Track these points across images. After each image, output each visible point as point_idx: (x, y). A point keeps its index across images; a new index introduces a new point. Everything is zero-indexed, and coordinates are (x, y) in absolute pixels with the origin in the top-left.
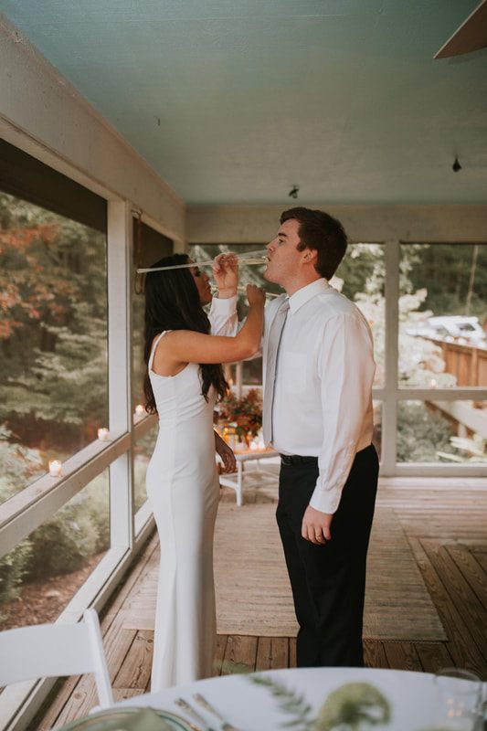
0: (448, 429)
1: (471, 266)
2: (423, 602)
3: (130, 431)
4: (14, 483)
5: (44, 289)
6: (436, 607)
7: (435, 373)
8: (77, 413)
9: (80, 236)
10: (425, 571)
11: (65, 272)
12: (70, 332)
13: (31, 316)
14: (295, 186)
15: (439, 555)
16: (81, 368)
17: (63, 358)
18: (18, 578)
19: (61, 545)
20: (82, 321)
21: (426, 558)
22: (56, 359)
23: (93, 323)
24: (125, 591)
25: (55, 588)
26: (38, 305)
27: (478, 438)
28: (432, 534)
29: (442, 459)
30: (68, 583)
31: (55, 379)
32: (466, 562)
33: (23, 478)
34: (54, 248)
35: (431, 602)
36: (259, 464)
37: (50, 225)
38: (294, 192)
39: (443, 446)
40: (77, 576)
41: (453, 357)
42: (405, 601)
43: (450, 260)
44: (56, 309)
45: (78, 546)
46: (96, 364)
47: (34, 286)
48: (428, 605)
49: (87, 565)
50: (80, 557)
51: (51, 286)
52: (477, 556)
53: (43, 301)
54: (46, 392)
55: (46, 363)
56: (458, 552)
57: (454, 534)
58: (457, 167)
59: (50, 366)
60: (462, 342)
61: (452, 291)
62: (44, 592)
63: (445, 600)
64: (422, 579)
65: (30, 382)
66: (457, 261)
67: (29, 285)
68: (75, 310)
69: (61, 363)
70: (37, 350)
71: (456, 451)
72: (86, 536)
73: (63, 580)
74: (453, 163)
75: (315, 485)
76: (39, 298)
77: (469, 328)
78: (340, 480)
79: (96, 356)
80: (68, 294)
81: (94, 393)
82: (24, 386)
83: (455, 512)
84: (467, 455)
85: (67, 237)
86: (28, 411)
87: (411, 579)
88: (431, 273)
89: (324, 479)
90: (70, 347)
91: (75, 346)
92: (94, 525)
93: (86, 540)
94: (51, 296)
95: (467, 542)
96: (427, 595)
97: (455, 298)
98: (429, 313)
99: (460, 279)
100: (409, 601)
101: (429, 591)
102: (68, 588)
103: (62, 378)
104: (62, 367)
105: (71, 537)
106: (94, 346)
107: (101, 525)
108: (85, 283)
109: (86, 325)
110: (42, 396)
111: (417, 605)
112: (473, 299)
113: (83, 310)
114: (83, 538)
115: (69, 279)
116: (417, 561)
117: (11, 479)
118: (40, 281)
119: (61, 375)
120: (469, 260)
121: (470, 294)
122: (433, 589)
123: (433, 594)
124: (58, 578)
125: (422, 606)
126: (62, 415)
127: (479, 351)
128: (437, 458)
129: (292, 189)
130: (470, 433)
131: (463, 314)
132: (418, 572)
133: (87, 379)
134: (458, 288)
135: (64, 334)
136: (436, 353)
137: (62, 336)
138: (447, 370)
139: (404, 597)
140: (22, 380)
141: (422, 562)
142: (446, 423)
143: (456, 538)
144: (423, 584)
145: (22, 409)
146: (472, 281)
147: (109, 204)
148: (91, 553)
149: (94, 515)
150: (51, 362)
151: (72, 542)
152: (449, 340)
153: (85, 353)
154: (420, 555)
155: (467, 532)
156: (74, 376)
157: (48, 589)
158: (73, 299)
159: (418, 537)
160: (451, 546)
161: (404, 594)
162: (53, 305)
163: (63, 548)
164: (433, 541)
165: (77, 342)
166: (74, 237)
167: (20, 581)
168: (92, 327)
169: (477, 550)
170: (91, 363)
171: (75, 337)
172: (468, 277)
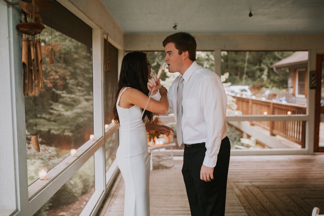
0: (239, 135)
1: (245, 63)
2: (241, 211)
3: (104, 136)
4: (43, 163)
5: (54, 73)
6: (247, 213)
7: (233, 110)
8: (70, 131)
9: (70, 49)
10: (240, 197)
11: (64, 66)
12: (66, 93)
13: (48, 86)
14: (175, 24)
15: (245, 190)
16: (72, 110)
17: (64, 105)
18: (46, 207)
19: (66, 191)
20: (72, 88)
21: (239, 191)
22: (61, 106)
23: (77, 89)
24: (104, 210)
25: (63, 211)
26: (51, 81)
27: (253, 139)
28: (240, 181)
29: (236, 148)
30: (70, 209)
31: (60, 115)
32: (257, 192)
33: (47, 161)
34: (57, 55)
35: (244, 211)
36: (159, 152)
37: (56, 44)
38: (175, 27)
39: (237, 142)
40: (73, 206)
41: (240, 103)
42: (233, 210)
43: (235, 61)
44: (60, 83)
45: (74, 191)
46: (79, 108)
47: (49, 72)
48: (244, 212)
49: (78, 200)
50: (75, 197)
51: (56, 72)
52: (262, 189)
53: (54, 79)
54: (55, 121)
55: (55, 108)
56: (253, 188)
57: (250, 180)
58: (251, 15)
59: (57, 109)
60: (244, 97)
61: (236, 75)
62: (58, 213)
63: (250, 209)
64: (238, 201)
65: (47, 116)
66: (239, 61)
67: (47, 71)
68: (68, 84)
69: (63, 108)
70: (51, 102)
71: (243, 145)
72: (77, 187)
73: (67, 208)
74: (249, 13)
75: (205, 155)
76: (52, 77)
77: (245, 90)
78: (216, 152)
79: (79, 104)
80: (66, 76)
81: (78, 121)
82: (45, 118)
83: (249, 171)
84: (248, 146)
85: (65, 49)
86: (47, 130)
87: (234, 201)
88: (227, 67)
89: (209, 152)
90: (66, 100)
91: (69, 100)
92: (81, 181)
93: (77, 189)
94: (58, 77)
95: (257, 184)
96: (242, 208)
97: (238, 78)
98: (229, 84)
99: (240, 69)
100: (235, 210)
101: (243, 206)
102: (69, 211)
103: (63, 115)
104: (63, 110)
105: (71, 187)
106: (78, 100)
107: (84, 181)
108: (72, 71)
109: (73, 90)
110: (54, 123)
111: (238, 212)
112: (246, 78)
113: (72, 83)
114: (75, 188)
115: (65, 68)
116: (235, 193)
117: (42, 161)
118: (52, 70)
119: (62, 113)
120: (244, 61)
121: (245, 76)
122: (244, 205)
123: (245, 207)
124: (64, 207)
125: (241, 213)
126: (64, 131)
127: (252, 100)
128: (235, 148)
129: (174, 25)
130: (249, 137)
131: (242, 85)
132: (237, 198)
133: (74, 115)
134: (239, 73)
135: (64, 94)
136: (233, 101)
137: (63, 95)
138: (238, 109)
139: (232, 209)
140: (44, 115)
141: (238, 193)
142: (238, 133)
143: (251, 182)
144: (240, 203)
145: (44, 129)
146: (246, 70)
147: (93, 30)
148: (80, 195)
149: (81, 177)
150: (58, 107)
151: (71, 189)
152: (238, 96)
153: (73, 103)
154: (236, 190)
155: (255, 179)
156: (69, 114)
157: (60, 212)
158: (68, 78)
159: (234, 182)
160: (249, 186)
161: (232, 207)
162: (58, 81)
163: (67, 193)
164: (241, 184)
165: (70, 98)
166: (68, 49)
167: (48, 208)
168: (77, 91)
169: (261, 187)
170: (76, 107)
171: (69, 95)
172: (243, 68)
